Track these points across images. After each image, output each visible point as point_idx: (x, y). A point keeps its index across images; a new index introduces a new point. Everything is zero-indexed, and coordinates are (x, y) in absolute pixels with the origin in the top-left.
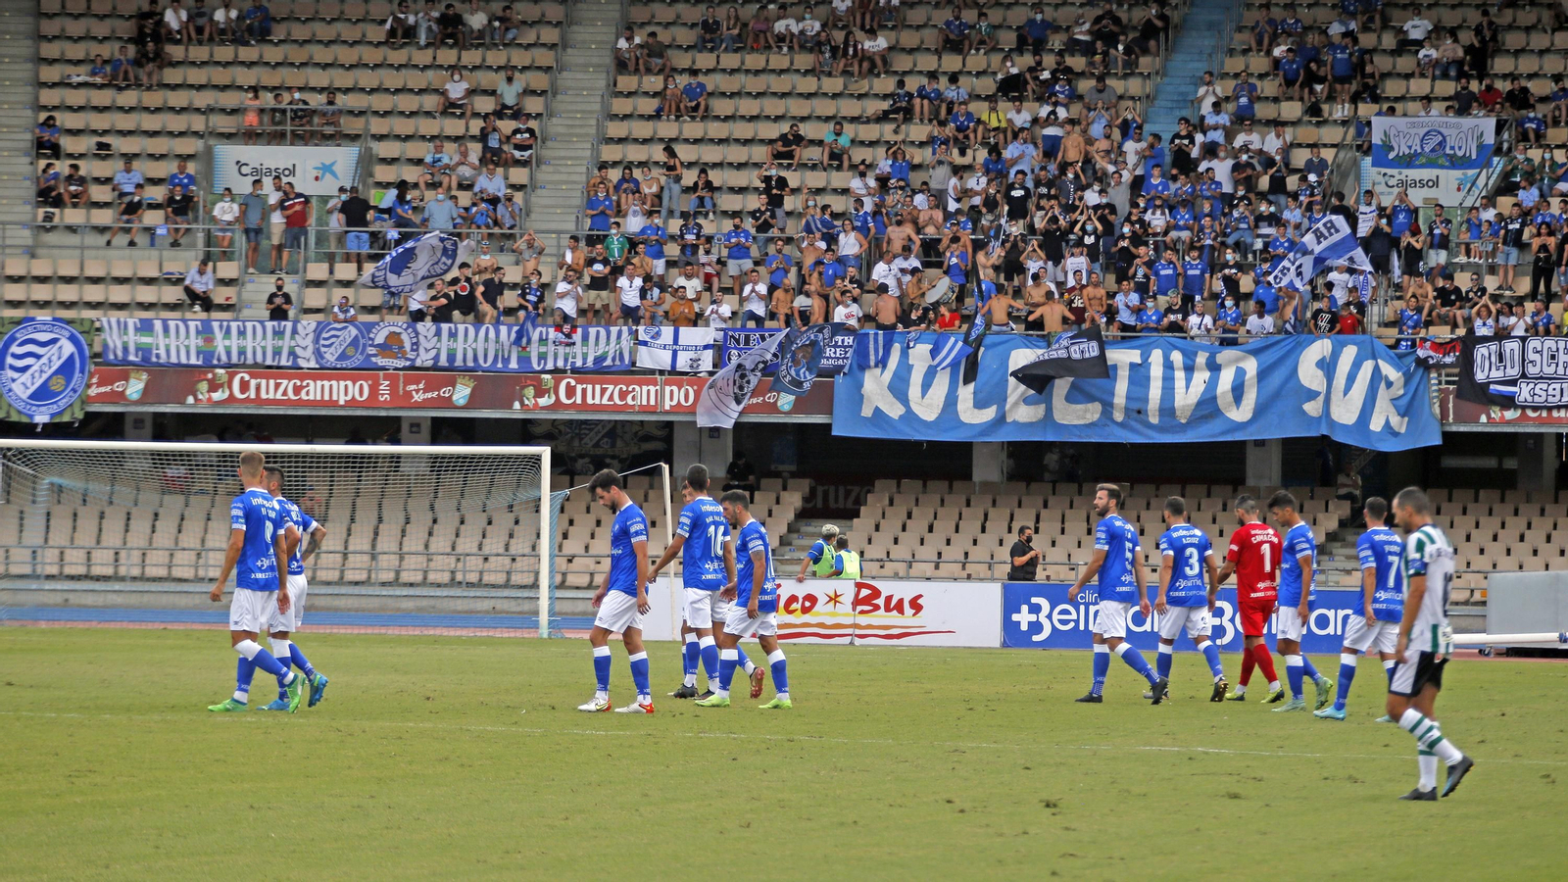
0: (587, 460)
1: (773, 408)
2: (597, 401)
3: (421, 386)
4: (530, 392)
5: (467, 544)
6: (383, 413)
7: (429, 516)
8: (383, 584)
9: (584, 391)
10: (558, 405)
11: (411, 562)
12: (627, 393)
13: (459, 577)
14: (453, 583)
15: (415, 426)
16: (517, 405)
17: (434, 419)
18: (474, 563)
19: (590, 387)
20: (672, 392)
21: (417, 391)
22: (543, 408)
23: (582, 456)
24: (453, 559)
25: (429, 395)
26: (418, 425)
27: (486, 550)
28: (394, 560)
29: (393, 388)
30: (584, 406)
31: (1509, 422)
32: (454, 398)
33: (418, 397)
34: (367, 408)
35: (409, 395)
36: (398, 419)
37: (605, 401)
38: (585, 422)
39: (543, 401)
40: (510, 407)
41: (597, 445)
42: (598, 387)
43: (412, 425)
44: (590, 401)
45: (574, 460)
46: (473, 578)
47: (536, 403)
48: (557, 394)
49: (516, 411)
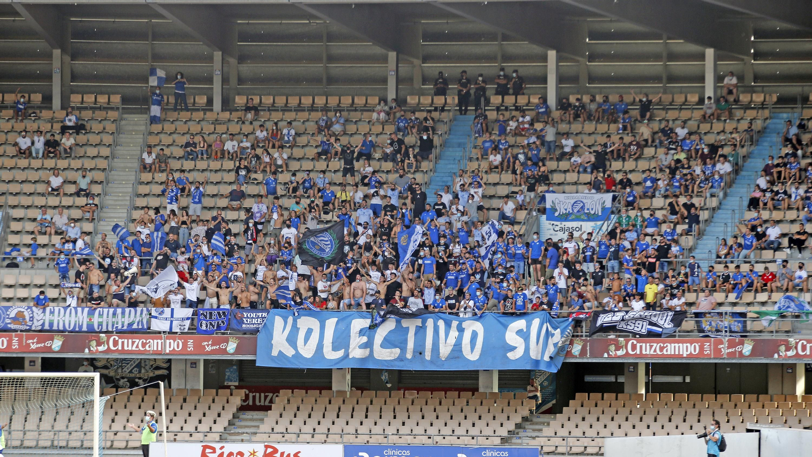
0: (126, 380)
1: (225, 352)
2: (130, 348)
3: (35, 340)
4: (94, 343)
6: (15, 355)
7: (40, 410)
8: (14, 447)
9: (123, 343)
10: (108, 350)
11: (29, 435)
12: (146, 344)
13: (56, 443)
14: (52, 447)
15: (32, 362)
16: (87, 351)
17: (43, 358)
18: (63, 436)
19: (126, 341)
20: (170, 343)
21: (33, 343)
22: (101, 352)
23: (123, 378)
24: (52, 433)
25: (39, 345)
26: (34, 362)
27: (70, 429)
28: (21, 434)
29: (20, 342)
30: (123, 351)
31: (619, 357)
32: (53, 347)
33: (33, 347)
34: (6, 352)
35: (28, 345)
36: (23, 358)
37: (134, 348)
38: (125, 359)
39: (101, 348)
40: (83, 351)
41: (131, 372)
42: (130, 341)
43: (31, 362)
44: (126, 348)
45: (118, 380)
46: (63, 444)
47: (97, 350)
48: (108, 344)
49: (86, 354)
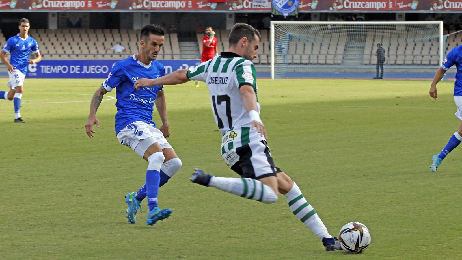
5: (417, 52)
